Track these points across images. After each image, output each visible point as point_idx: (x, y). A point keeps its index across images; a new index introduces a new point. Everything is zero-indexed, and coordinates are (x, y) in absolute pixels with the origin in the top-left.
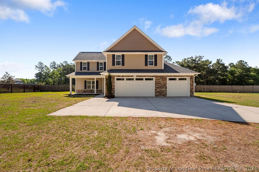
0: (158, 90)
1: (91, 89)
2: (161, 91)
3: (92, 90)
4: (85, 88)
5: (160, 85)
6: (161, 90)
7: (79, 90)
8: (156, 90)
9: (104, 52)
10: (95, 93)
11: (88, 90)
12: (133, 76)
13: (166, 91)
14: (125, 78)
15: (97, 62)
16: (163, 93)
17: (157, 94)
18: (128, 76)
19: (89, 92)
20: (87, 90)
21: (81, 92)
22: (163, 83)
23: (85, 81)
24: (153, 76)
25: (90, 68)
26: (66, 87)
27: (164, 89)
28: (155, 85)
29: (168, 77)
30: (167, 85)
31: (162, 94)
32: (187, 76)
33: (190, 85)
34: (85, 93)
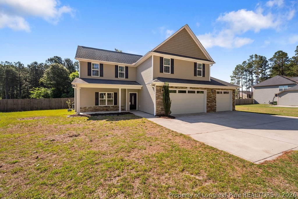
0: (209, 105)
1: (106, 105)
2: (212, 106)
3: (107, 107)
4: (97, 104)
5: (211, 99)
6: (212, 104)
7: (86, 107)
8: (207, 104)
9: (151, 51)
10: (120, 111)
11: (101, 107)
12: (187, 88)
13: (216, 105)
14: (177, 90)
15: (116, 66)
16: (214, 108)
17: (209, 109)
18: (182, 88)
19: (103, 110)
20: (99, 107)
21: (89, 110)
22: (213, 97)
23: (96, 93)
24: (205, 89)
25: (104, 73)
26: (32, 103)
27: (214, 104)
28: (207, 99)
29: (217, 90)
30: (217, 99)
31: (212, 109)
32: (230, 89)
33: (233, 99)
34: (95, 111)
